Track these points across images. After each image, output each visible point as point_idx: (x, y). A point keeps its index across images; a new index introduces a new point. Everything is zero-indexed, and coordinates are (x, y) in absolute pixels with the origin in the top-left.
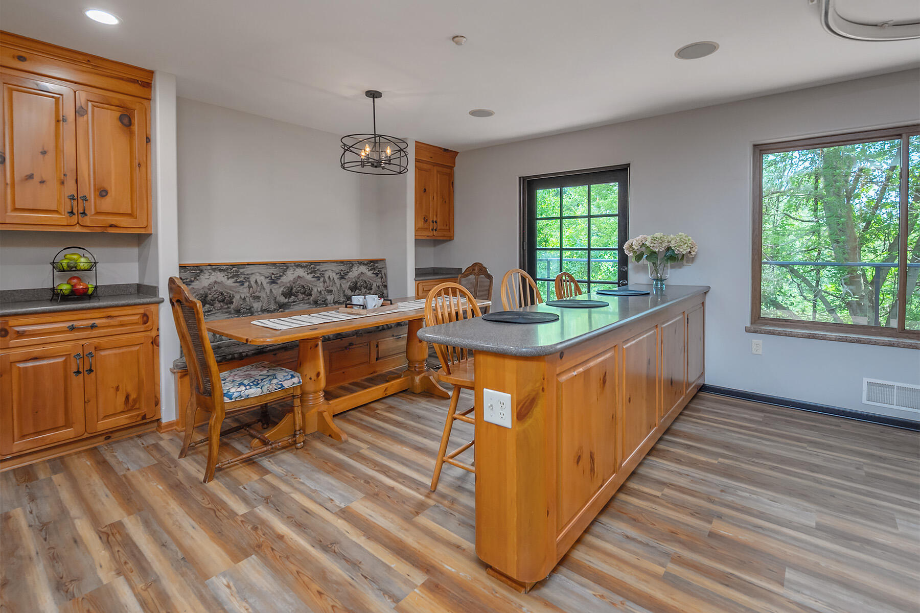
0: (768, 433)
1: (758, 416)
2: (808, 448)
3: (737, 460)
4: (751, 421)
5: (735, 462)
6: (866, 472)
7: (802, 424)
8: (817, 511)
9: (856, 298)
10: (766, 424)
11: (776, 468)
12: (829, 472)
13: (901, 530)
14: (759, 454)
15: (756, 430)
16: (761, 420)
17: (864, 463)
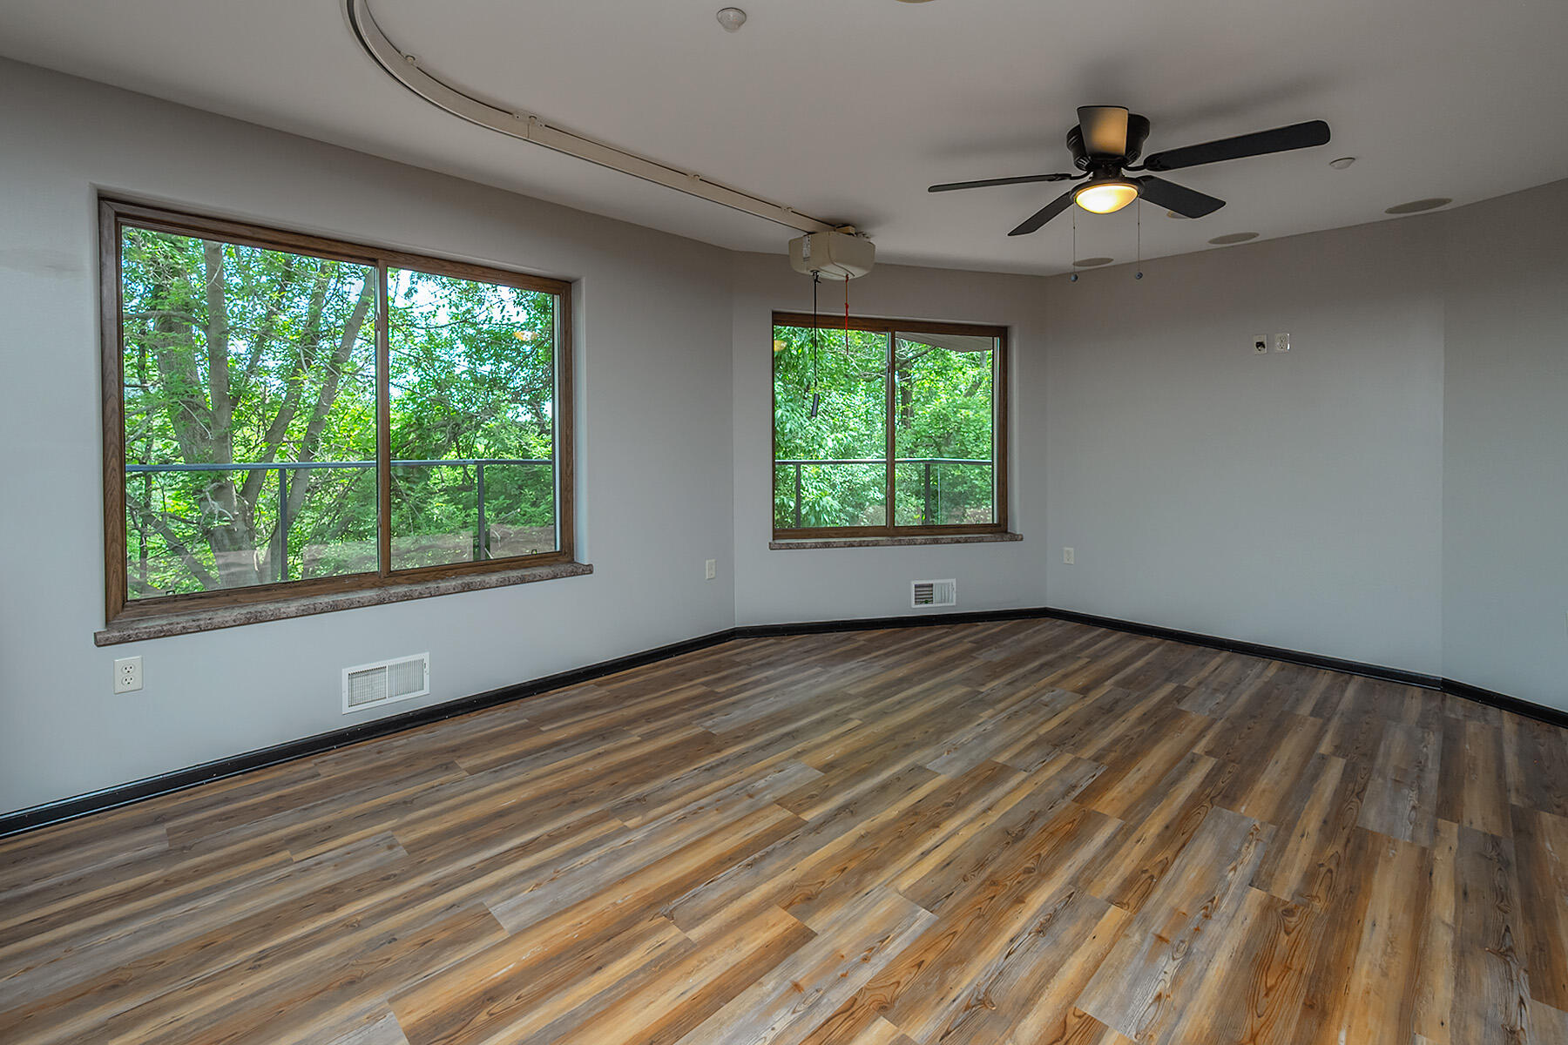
0: (199, 872)
1: (153, 840)
2: (296, 858)
3: (159, 1011)
4: (141, 864)
5: (159, 1020)
6: (406, 847)
7: (254, 808)
8: (392, 1000)
9: (225, 521)
10: (183, 851)
11: (263, 956)
12: (359, 888)
13: (508, 925)
14: (209, 948)
15: (168, 883)
16: (166, 846)
17: (394, 829)
